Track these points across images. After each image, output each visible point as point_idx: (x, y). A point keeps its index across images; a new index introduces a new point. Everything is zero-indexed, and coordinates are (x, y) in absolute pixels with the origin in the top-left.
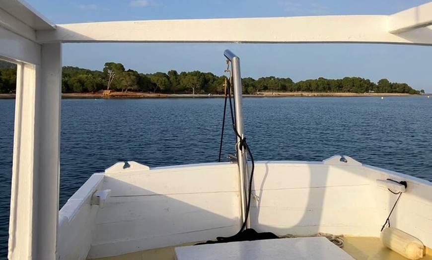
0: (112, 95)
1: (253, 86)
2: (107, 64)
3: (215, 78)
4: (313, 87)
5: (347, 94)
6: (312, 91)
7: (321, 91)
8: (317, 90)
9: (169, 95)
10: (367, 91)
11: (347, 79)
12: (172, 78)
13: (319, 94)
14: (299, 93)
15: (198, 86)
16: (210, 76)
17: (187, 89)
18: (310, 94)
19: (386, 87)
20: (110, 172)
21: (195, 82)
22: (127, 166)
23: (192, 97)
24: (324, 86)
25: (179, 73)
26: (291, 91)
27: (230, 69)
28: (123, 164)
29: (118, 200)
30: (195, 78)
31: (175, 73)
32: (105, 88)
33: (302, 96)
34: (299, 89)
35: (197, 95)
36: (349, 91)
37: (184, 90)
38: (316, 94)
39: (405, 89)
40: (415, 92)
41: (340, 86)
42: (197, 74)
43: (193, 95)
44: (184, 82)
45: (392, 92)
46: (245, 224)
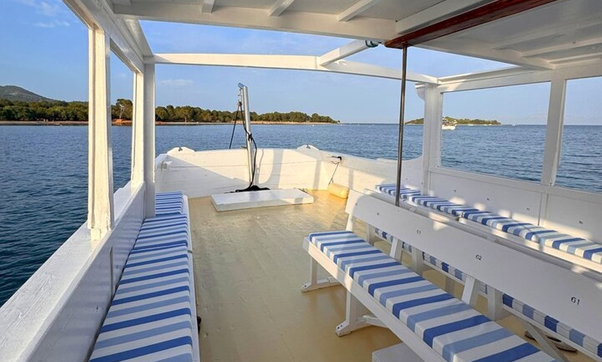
0: (124, 123)
1: (229, 116)
2: (118, 100)
3: (201, 111)
4: (270, 118)
5: (292, 123)
6: (269, 121)
7: (275, 121)
8: (273, 120)
9: (167, 123)
10: (305, 121)
11: (292, 113)
12: (169, 110)
13: (275, 123)
14: (261, 122)
15: (189, 117)
16: (198, 110)
17: (181, 119)
18: (269, 123)
19: (317, 119)
20: (170, 153)
21: (187, 113)
22: (180, 150)
23: (184, 125)
24: (278, 118)
25: (175, 108)
26: (256, 120)
27: (242, 94)
28: (178, 148)
29: (178, 169)
30: (187, 111)
31: (172, 107)
32: (118, 118)
33: (263, 124)
34: (261, 119)
35: (189, 123)
36: (294, 121)
37: (179, 119)
38: (272, 123)
39: (328, 120)
40: (334, 122)
41: (287, 117)
42: (188, 108)
43: (186, 123)
44: (178, 114)
45: (321, 122)
46: (251, 183)
